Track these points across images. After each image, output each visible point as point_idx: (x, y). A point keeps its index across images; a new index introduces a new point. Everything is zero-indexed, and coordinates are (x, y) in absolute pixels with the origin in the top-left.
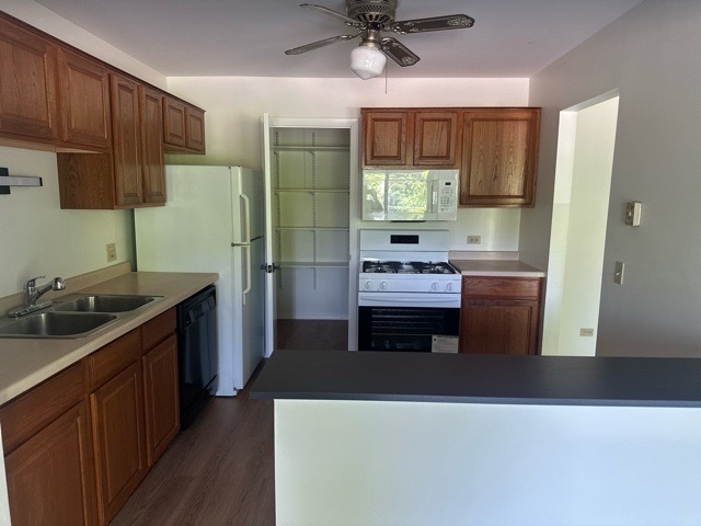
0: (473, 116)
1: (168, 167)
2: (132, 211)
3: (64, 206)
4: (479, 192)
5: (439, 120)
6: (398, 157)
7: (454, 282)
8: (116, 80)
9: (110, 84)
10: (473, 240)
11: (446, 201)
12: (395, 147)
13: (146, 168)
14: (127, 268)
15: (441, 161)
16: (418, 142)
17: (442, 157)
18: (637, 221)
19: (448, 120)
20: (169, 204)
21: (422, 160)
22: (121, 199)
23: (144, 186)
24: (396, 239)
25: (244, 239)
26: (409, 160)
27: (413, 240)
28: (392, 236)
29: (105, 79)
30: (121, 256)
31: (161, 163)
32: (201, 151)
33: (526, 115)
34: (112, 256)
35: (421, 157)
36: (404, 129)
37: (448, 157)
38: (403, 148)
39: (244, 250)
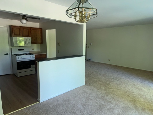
0: (32, 29)
5: (26, 29)
6: (19, 35)
10: (33, 49)
11: (29, 43)
12: (19, 33)
16: (23, 32)
17: (27, 35)
18: (60, 45)
19: (28, 29)
24: (19, 50)
26: (22, 35)
27: (23, 50)
28: (19, 49)
35: (24, 35)
36: (20, 30)
37: (29, 35)
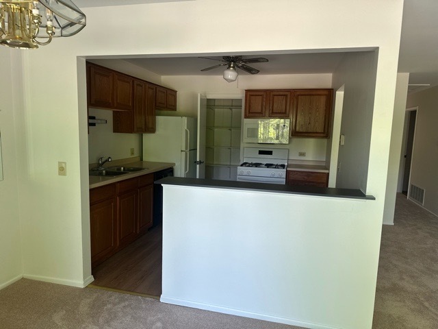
0: (298, 93)
1: (157, 117)
2: (142, 135)
3: (115, 131)
4: (301, 131)
5: (282, 95)
6: (261, 113)
7: (282, 172)
8: (136, 82)
9: (133, 84)
10: (302, 154)
12: (260, 108)
13: (147, 117)
14: (138, 159)
15: (282, 115)
16: (271, 106)
17: (283, 113)
18: (342, 143)
19: (286, 96)
20: (157, 132)
21: (274, 114)
22: (135, 129)
23: (145, 124)
24: (261, 152)
25: (186, 148)
26: (267, 114)
27: (270, 153)
29: (131, 83)
30: (136, 154)
31: (154, 115)
32: (175, 109)
33: (326, 92)
34: (132, 154)
35: (273, 113)
36: (264, 100)
37: (285, 113)
38: (264, 109)
39: (186, 154)
